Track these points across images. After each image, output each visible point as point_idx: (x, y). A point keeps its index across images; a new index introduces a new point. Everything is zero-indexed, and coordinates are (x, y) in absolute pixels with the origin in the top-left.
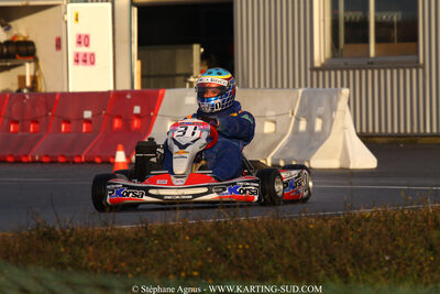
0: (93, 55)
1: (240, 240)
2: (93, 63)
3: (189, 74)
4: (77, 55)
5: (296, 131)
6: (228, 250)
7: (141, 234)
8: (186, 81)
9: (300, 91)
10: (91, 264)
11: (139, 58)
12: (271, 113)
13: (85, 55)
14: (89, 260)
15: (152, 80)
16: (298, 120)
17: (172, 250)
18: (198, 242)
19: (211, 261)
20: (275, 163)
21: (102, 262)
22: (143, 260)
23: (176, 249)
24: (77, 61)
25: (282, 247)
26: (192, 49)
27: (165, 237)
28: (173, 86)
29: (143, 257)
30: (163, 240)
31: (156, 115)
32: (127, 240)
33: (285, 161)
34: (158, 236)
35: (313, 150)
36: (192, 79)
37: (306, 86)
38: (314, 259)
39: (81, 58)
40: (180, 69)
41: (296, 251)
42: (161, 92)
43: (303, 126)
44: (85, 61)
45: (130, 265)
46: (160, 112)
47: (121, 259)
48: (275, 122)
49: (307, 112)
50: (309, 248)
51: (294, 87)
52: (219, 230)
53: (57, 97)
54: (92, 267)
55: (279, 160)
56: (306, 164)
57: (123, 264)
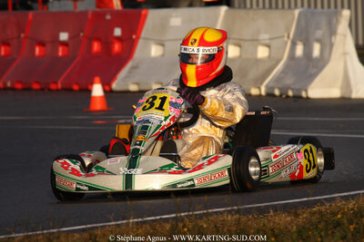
5: (292, 56)
9: (297, 12)
12: (264, 37)
16: (294, 44)
20: (270, 91)
31: (138, 38)
33: (280, 89)
35: (311, 77)
42: (143, 12)
43: (299, 50)
46: (143, 34)
48: (268, 46)
49: (304, 36)
51: (289, 7)
53: (30, 17)
55: (273, 88)
56: (304, 94)
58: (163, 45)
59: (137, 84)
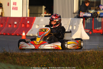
0: (17, 7)
1: (56, 57)
2: (17, 10)
3: (41, 13)
4: (13, 7)
5: (69, 29)
6: (53, 60)
7: (30, 55)
8: (41, 15)
9: (70, 19)
10: (18, 62)
11: (29, 9)
13: (15, 7)
14: (17, 61)
15: (32, 15)
16: (69, 26)
17: (39, 59)
18: (45, 57)
19: (49, 62)
21: (21, 62)
22: (31, 62)
23: (40, 59)
24: (13, 9)
25: (67, 59)
26: (42, 7)
27: (37, 56)
28: (37, 16)
29: (31, 61)
30: (36, 56)
31: (33, 24)
32: (27, 56)
34: (35, 55)
35: (73, 34)
36: (42, 15)
37: (71, 18)
38: (75, 63)
39: (14, 8)
40: (39, 12)
41: (71, 61)
42: (34, 18)
43: (71, 28)
44: (15, 9)
45: (28, 63)
47: (26, 61)
49: (72, 24)
50: (74, 60)
51: (68, 18)
52: (51, 55)
53: (8, 18)
54: (18, 63)
57: (26, 62)
58: (39, 25)
59: (32, 34)
